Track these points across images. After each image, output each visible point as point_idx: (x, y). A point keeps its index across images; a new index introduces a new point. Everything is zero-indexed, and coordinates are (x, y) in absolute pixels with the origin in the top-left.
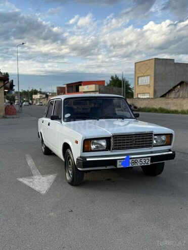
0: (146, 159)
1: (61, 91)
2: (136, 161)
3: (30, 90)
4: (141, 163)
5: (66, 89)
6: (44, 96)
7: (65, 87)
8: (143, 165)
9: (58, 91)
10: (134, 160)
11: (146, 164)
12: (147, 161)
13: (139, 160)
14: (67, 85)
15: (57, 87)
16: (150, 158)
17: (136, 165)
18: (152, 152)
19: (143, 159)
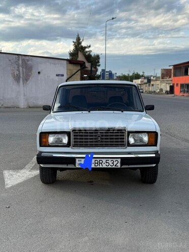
0: (114, 160)
1: (166, 74)
2: (101, 162)
3: (131, 74)
4: (108, 164)
5: (172, 72)
6: (146, 81)
7: (171, 69)
8: (110, 167)
9: (162, 74)
10: (98, 160)
11: (114, 167)
12: (115, 163)
13: (104, 160)
14: (174, 66)
15: (162, 69)
16: (119, 160)
17: (101, 166)
18: (129, 153)
19: (110, 160)
